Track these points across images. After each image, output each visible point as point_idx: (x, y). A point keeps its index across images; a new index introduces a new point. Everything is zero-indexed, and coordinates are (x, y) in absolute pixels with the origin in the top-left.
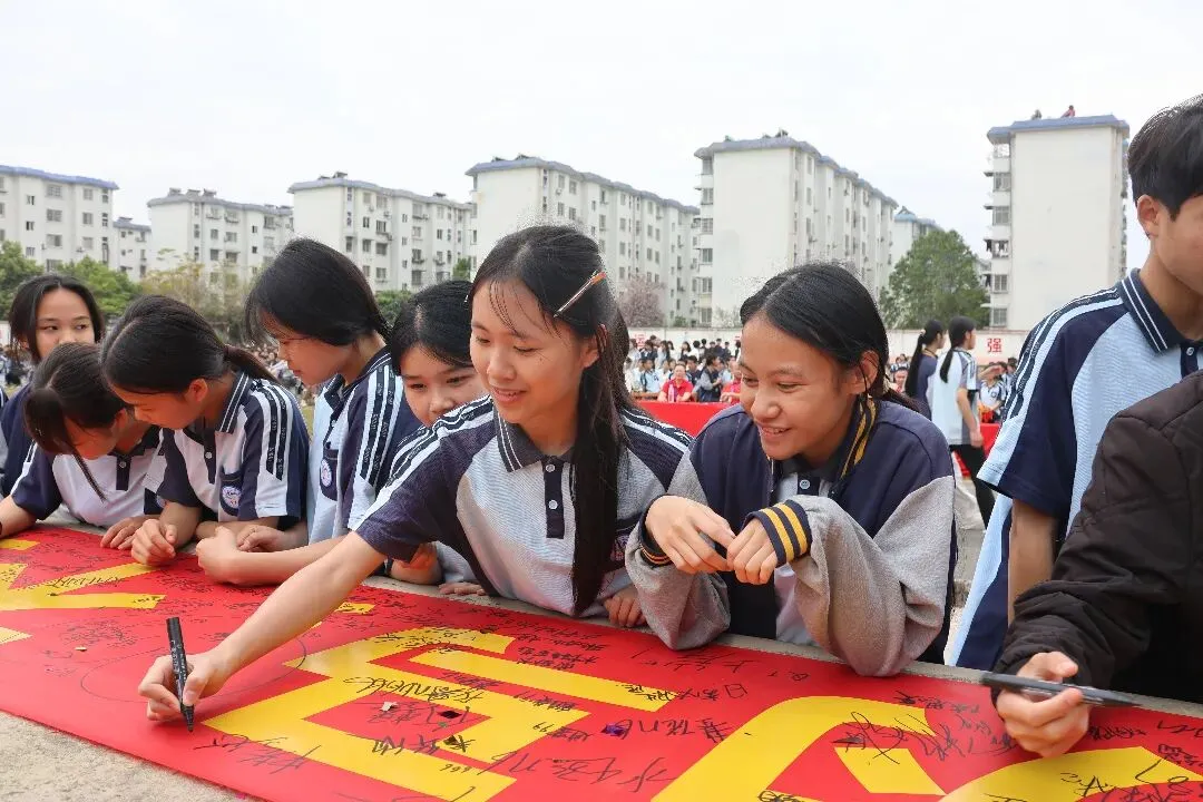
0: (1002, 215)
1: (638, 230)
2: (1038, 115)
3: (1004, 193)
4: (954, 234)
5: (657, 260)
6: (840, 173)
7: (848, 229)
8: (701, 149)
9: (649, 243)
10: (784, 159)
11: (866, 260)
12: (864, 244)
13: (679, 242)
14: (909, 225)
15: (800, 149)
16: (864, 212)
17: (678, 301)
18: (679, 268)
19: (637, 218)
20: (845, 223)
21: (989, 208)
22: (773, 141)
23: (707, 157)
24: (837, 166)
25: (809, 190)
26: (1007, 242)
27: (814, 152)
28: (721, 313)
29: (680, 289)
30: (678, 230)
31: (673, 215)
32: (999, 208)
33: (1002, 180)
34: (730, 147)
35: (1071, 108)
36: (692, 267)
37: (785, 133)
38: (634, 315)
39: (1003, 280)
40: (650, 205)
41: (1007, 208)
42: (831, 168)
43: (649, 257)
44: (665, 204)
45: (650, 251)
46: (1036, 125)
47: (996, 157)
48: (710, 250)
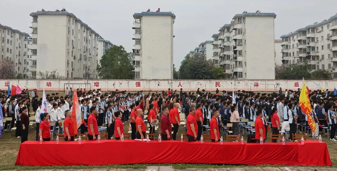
0: (138, 41)
1: (3, 41)
2: (149, 10)
3: (139, 35)
4: (121, 47)
5: (11, 52)
6: (83, 25)
7: (84, 44)
8: (33, 13)
9: (8, 46)
10: (64, 19)
11: (90, 54)
12: (89, 49)
13: (19, 46)
14: (102, 43)
15: (70, 16)
16: (89, 38)
17: (19, 68)
18: (19, 55)
19: (3, 36)
20: (84, 42)
21: (133, 39)
22: (61, 13)
23: (35, 16)
24: (82, 22)
25: (73, 30)
26: (140, 50)
27: (74, 17)
28: (41, 74)
29: (20, 63)
30: (19, 41)
31: (17, 36)
32: (137, 39)
33: (138, 30)
34: (44, 13)
35: (159, 9)
36: (24, 55)
37: (65, 10)
38: (4, 74)
39: (138, 63)
40: (8, 32)
41: (139, 39)
42: (80, 23)
43: (8, 51)
44: (14, 32)
45: (8, 49)
46: (148, 14)
47: (136, 23)
48: (36, 50)
